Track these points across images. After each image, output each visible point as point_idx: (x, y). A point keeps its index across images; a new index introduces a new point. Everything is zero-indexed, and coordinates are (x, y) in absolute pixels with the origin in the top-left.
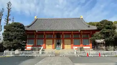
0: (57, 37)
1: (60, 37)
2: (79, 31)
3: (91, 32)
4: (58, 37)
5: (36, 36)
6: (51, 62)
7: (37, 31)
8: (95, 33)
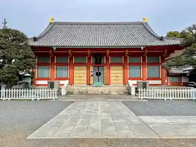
0: (96, 60)
1: (102, 61)
2: (142, 48)
3: (166, 51)
4: (98, 61)
5: (53, 59)
6: (87, 112)
7: (54, 48)
8: (174, 52)
